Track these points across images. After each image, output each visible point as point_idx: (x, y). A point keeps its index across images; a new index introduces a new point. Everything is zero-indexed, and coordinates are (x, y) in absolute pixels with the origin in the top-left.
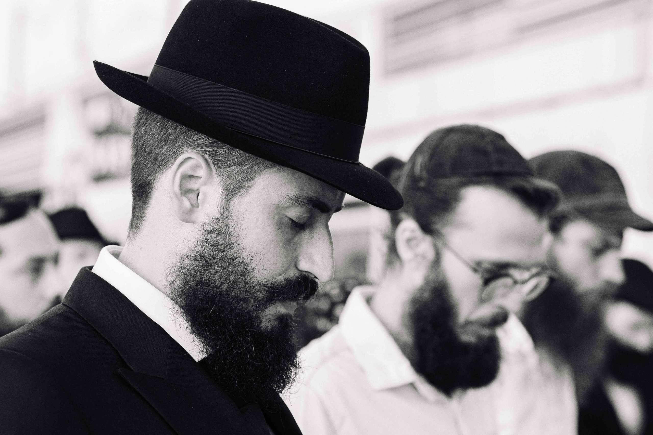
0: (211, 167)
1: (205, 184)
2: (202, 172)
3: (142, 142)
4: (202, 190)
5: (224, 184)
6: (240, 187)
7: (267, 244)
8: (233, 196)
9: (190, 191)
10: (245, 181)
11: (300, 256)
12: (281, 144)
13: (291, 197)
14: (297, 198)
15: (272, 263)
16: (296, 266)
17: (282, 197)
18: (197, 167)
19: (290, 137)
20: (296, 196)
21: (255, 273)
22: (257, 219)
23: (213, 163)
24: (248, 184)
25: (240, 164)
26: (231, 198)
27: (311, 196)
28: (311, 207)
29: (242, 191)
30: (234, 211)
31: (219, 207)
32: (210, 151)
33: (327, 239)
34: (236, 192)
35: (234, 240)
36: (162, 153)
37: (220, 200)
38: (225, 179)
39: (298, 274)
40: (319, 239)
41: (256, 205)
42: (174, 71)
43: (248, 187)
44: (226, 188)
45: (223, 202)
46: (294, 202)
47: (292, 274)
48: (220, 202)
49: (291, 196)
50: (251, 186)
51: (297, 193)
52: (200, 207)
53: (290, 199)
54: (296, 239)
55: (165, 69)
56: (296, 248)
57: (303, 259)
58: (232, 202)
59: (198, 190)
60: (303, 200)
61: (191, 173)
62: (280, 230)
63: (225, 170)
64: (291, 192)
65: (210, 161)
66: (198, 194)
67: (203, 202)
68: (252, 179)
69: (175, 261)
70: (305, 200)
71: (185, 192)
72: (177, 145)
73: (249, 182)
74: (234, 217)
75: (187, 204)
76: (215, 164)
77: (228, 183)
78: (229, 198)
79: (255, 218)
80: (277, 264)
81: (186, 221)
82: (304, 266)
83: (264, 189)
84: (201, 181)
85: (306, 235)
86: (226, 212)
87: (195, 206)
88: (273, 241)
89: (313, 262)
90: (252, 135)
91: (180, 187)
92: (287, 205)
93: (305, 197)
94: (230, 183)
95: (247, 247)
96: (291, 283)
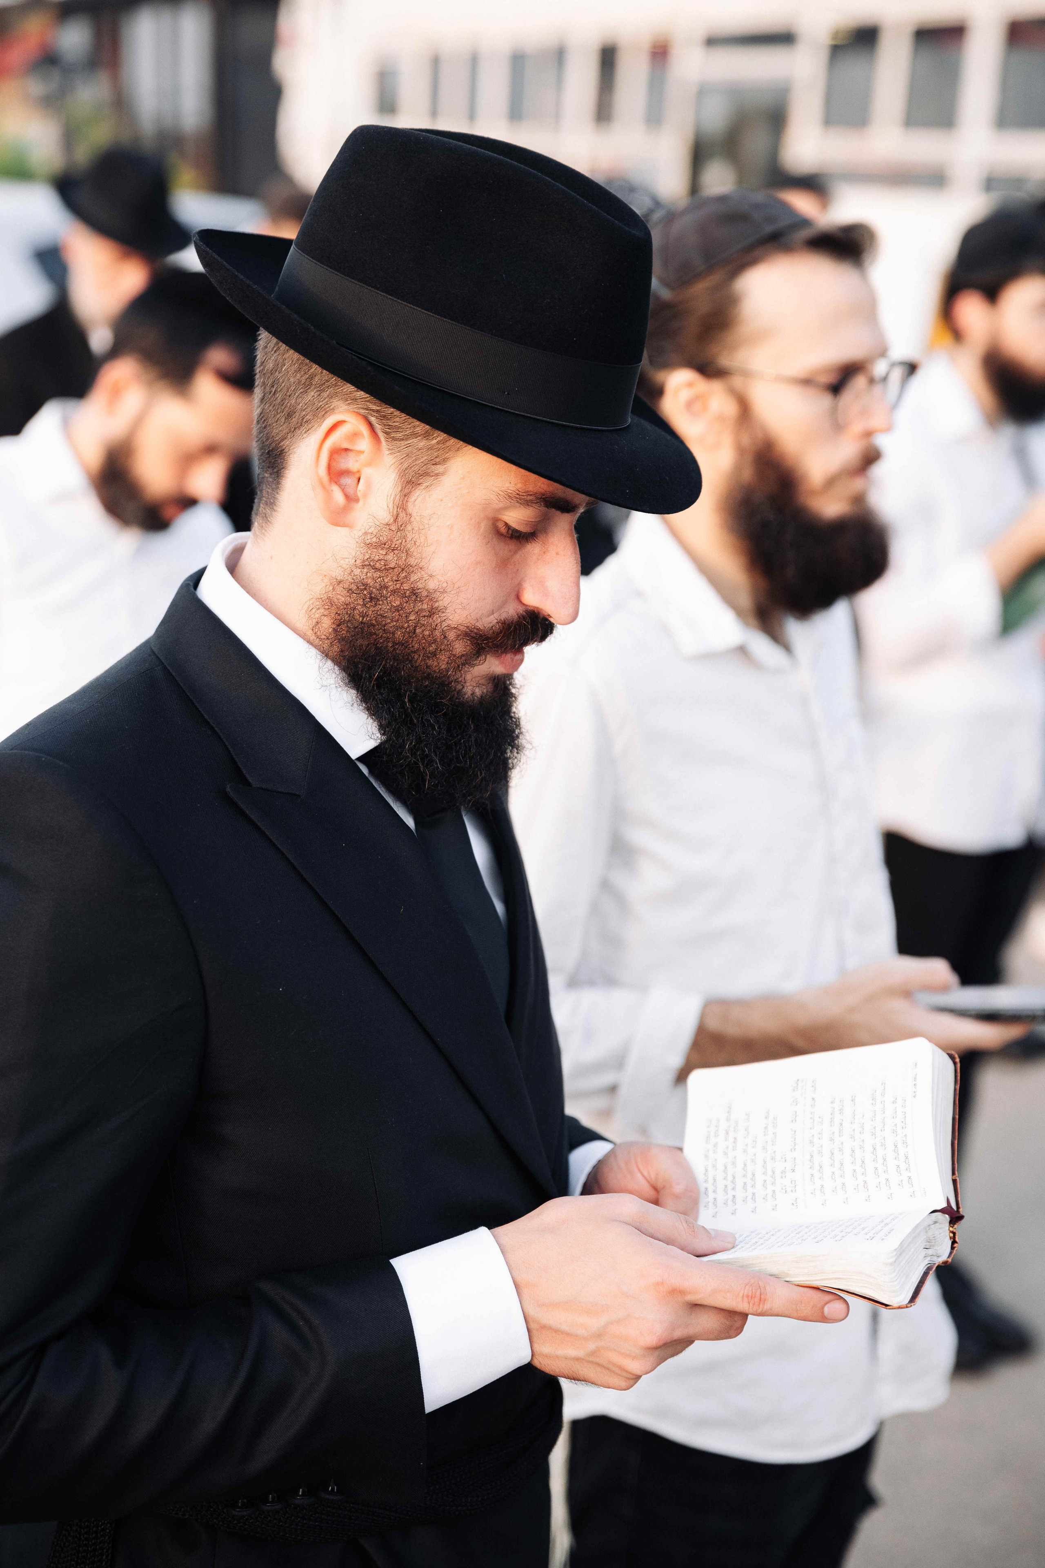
0: (380, 437)
1: (369, 464)
2: (364, 444)
3: (271, 381)
4: (366, 472)
5: (399, 467)
6: (426, 474)
7: (469, 569)
8: (413, 489)
9: (346, 473)
10: (433, 465)
11: (525, 581)
12: (493, 405)
13: (509, 494)
14: (518, 494)
15: (477, 598)
16: (518, 598)
17: (494, 493)
18: (355, 436)
19: (508, 394)
20: (517, 492)
21: (449, 615)
22: (451, 527)
23: (383, 432)
24: (439, 469)
25: (426, 435)
26: (410, 492)
27: (543, 491)
28: (544, 509)
29: (427, 482)
30: (415, 514)
31: (391, 506)
32: (378, 411)
33: (569, 553)
34: (419, 483)
35: (412, 561)
36: (301, 405)
37: (393, 495)
38: (402, 459)
39: (521, 610)
40: (557, 554)
41: (450, 505)
42: (321, 266)
43: (437, 475)
44: (403, 473)
45: (398, 497)
46: (512, 501)
47: (511, 611)
48: (392, 497)
49: (509, 491)
50: (443, 474)
51: (519, 485)
52: (361, 502)
53: (506, 496)
54: (517, 556)
55: (307, 258)
56: (518, 570)
57: (529, 588)
58: (412, 498)
59: (359, 471)
60: (529, 498)
61: (345, 445)
62: (489, 544)
63: (402, 442)
64: (509, 485)
65: (378, 427)
66: (359, 480)
67: (365, 496)
68: (445, 460)
69: (320, 588)
70: (531, 498)
71: (336, 474)
72: (325, 394)
73: (438, 466)
74: (415, 524)
75: (339, 497)
76: (386, 433)
77: (406, 465)
78: (406, 491)
79: (449, 525)
80: (484, 599)
81: (337, 524)
82: (532, 598)
83: (463, 478)
84: (363, 457)
85: (533, 549)
86: (402, 515)
87: (351, 499)
88: (478, 563)
89: (546, 593)
90: (445, 390)
91: (329, 467)
92: (501, 505)
93: (532, 493)
94: (409, 466)
95: (435, 573)
96: (511, 627)
